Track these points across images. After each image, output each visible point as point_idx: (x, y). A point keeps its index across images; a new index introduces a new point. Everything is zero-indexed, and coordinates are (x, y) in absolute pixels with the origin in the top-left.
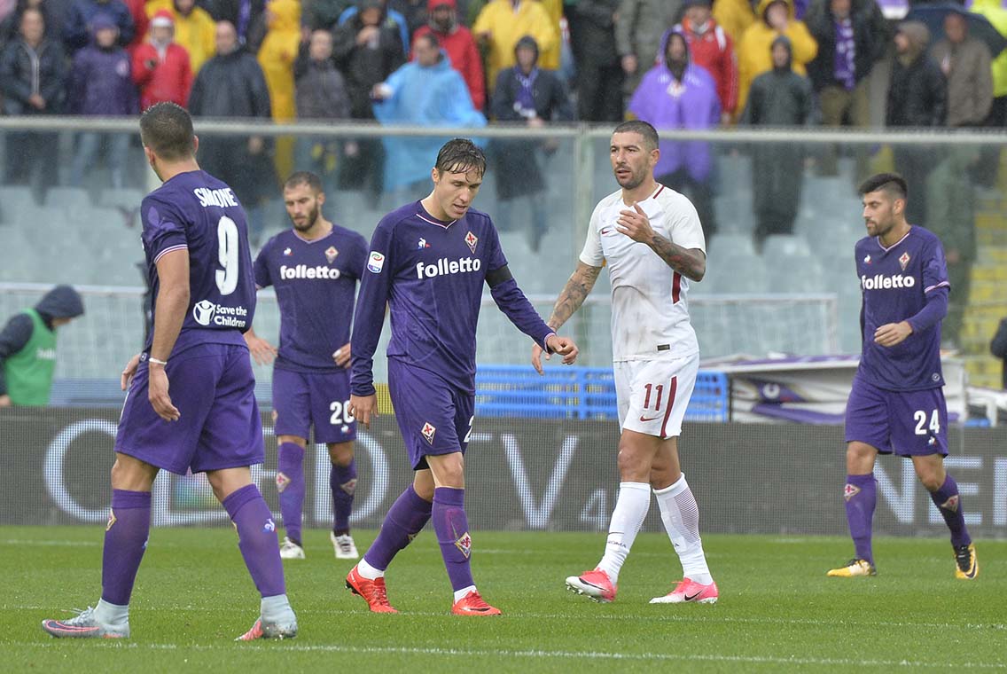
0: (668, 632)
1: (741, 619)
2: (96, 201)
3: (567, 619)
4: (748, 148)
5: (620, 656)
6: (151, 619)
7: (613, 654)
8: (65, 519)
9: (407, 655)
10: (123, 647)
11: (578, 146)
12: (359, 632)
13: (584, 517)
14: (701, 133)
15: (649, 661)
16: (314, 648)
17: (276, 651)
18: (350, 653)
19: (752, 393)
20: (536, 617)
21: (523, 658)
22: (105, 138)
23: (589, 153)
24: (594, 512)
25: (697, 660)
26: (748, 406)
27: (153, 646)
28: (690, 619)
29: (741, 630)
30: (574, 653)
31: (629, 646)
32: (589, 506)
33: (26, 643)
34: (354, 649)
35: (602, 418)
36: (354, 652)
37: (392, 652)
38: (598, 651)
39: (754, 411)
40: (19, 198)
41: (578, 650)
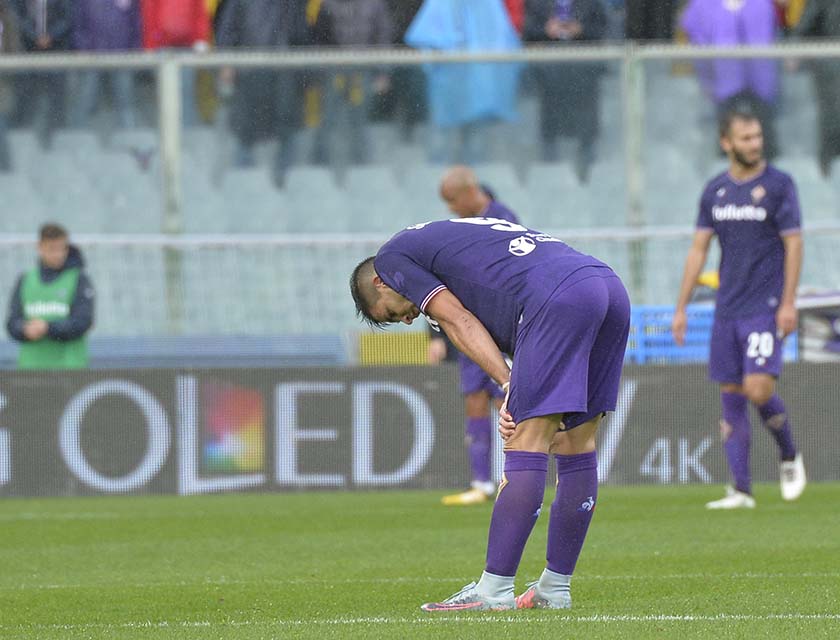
0: (742, 590)
1: (821, 575)
2: (106, 143)
3: (632, 579)
4: (810, 65)
5: (692, 618)
6: (181, 595)
7: (684, 616)
8: (83, 490)
9: (460, 624)
10: (152, 627)
11: (626, 69)
12: (407, 602)
13: (646, 469)
14: (763, 49)
15: (722, 624)
16: (360, 620)
17: (318, 625)
18: (399, 624)
19: (822, 329)
20: (599, 580)
21: (587, 624)
22: (106, 77)
23: (639, 75)
24: (657, 463)
25: (774, 620)
26: (818, 343)
27: (185, 624)
28: (765, 575)
29: (821, 586)
30: (642, 617)
31: (701, 607)
32: (651, 456)
33: (47, 626)
34: (403, 620)
35: (663, 361)
36: (403, 624)
37: (445, 622)
38: (667, 614)
39: (828, 348)
40: (23, 143)
41: (646, 613)
